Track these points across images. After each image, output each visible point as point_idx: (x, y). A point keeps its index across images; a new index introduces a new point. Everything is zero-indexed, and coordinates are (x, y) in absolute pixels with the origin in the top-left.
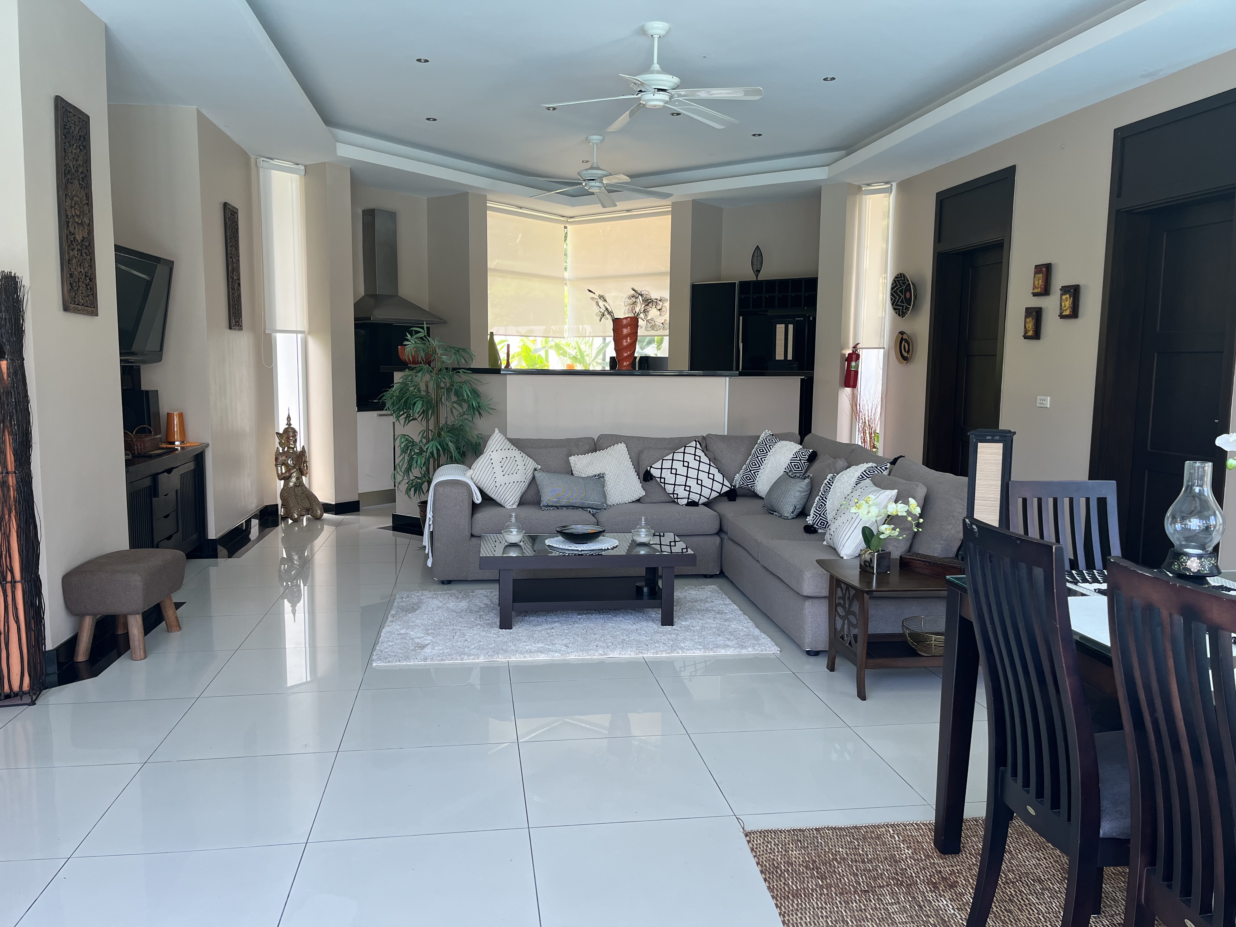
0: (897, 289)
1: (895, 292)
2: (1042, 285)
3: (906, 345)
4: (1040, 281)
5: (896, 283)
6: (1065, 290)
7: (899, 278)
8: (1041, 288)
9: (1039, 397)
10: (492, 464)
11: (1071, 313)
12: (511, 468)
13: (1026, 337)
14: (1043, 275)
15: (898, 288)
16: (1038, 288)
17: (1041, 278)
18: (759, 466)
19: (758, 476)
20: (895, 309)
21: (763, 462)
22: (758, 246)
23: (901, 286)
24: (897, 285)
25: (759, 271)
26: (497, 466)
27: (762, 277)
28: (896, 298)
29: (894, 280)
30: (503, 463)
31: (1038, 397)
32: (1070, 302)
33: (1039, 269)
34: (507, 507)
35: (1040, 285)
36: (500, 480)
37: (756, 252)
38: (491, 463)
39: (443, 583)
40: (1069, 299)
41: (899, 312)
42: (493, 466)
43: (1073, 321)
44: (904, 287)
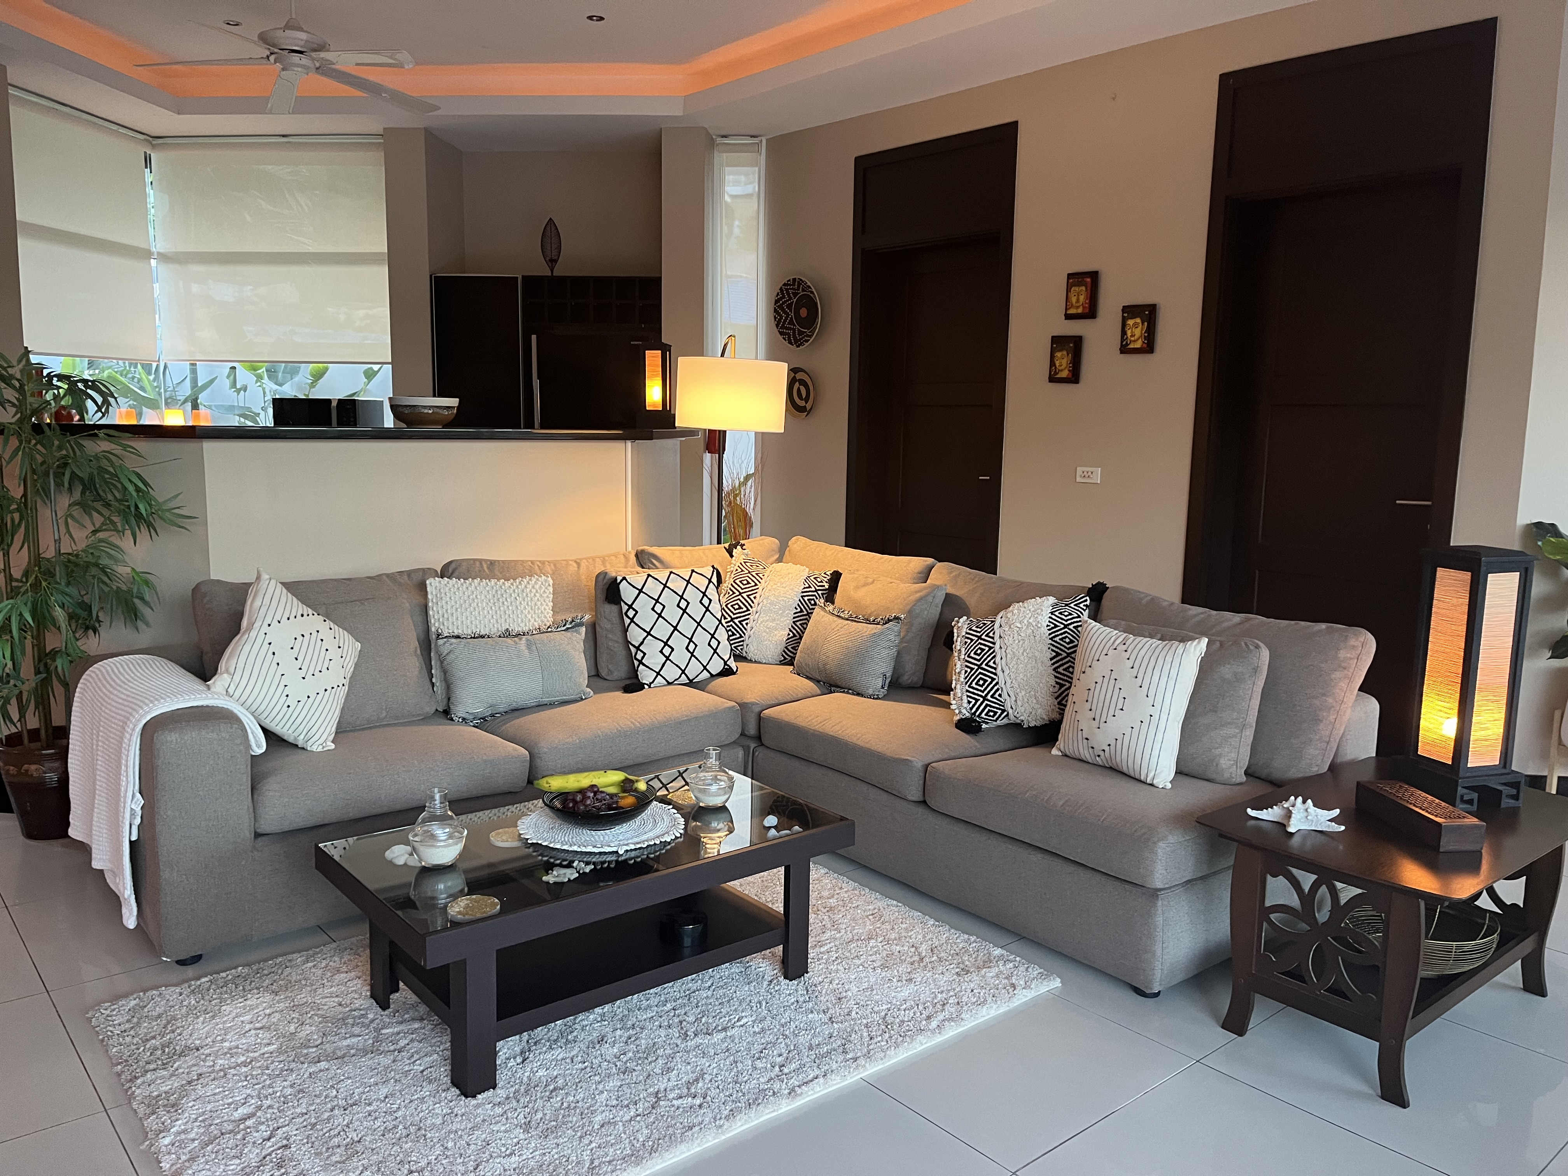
0: (783, 303)
1: (781, 307)
2: (1086, 303)
3: (802, 389)
4: (1082, 298)
5: (783, 294)
6: (1130, 311)
7: (790, 285)
8: (1084, 308)
9: (1080, 470)
10: (274, 654)
11: (1145, 346)
12: (315, 658)
13: (1053, 379)
14: (1086, 288)
15: (785, 302)
16: (1078, 307)
17: (1084, 293)
18: (748, 610)
19: (748, 628)
20: (781, 333)
21: (753, 602)
22: (551, 219)
23: (790, 299)
24: (784, 297)
25: (556, 261)
26: (285, 657)
27: (560, 271)
28: (781, 317)
29: (781, 289)
30: (296, 649)
31: (1078, 468)
32: (1142, 330)
33: (1075, 279)
34: (314, 748)
35: (1081, 303)
36: (297, 689)
37: (548, 228)
38: (270, 652)
39: (181, 963)
40: (1140, 324)
41: (789, 338)
42: (276, 659)
43: (1149, 356)
44: (795, 300)
